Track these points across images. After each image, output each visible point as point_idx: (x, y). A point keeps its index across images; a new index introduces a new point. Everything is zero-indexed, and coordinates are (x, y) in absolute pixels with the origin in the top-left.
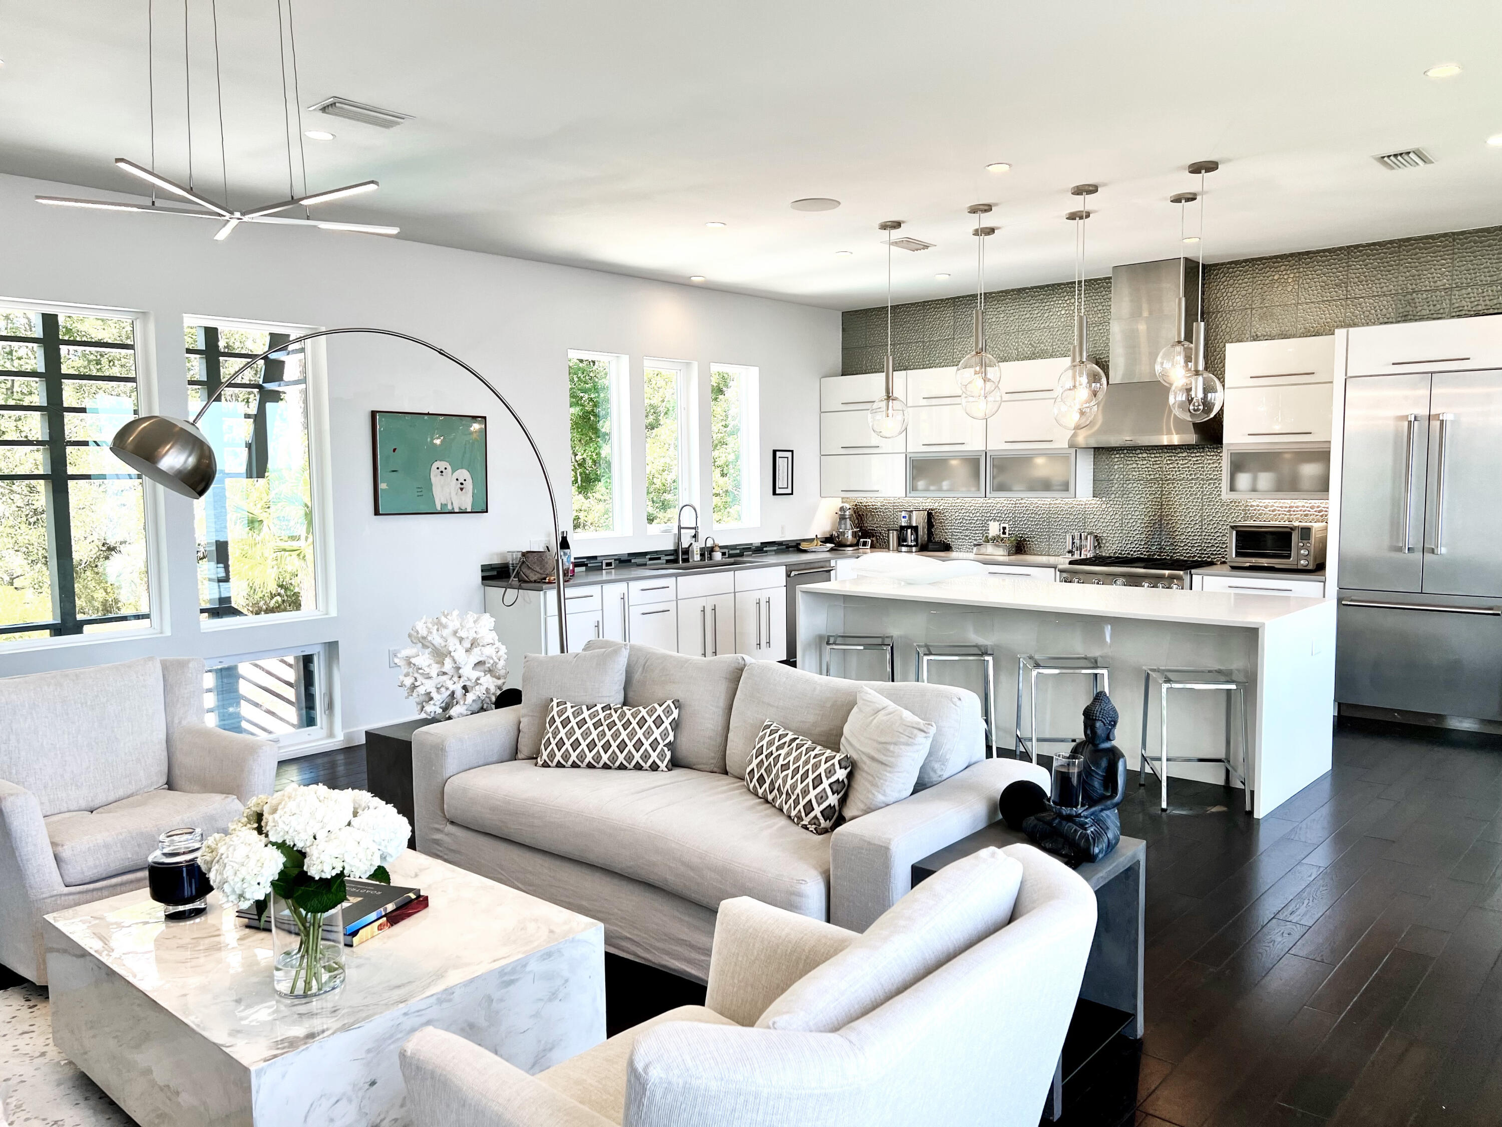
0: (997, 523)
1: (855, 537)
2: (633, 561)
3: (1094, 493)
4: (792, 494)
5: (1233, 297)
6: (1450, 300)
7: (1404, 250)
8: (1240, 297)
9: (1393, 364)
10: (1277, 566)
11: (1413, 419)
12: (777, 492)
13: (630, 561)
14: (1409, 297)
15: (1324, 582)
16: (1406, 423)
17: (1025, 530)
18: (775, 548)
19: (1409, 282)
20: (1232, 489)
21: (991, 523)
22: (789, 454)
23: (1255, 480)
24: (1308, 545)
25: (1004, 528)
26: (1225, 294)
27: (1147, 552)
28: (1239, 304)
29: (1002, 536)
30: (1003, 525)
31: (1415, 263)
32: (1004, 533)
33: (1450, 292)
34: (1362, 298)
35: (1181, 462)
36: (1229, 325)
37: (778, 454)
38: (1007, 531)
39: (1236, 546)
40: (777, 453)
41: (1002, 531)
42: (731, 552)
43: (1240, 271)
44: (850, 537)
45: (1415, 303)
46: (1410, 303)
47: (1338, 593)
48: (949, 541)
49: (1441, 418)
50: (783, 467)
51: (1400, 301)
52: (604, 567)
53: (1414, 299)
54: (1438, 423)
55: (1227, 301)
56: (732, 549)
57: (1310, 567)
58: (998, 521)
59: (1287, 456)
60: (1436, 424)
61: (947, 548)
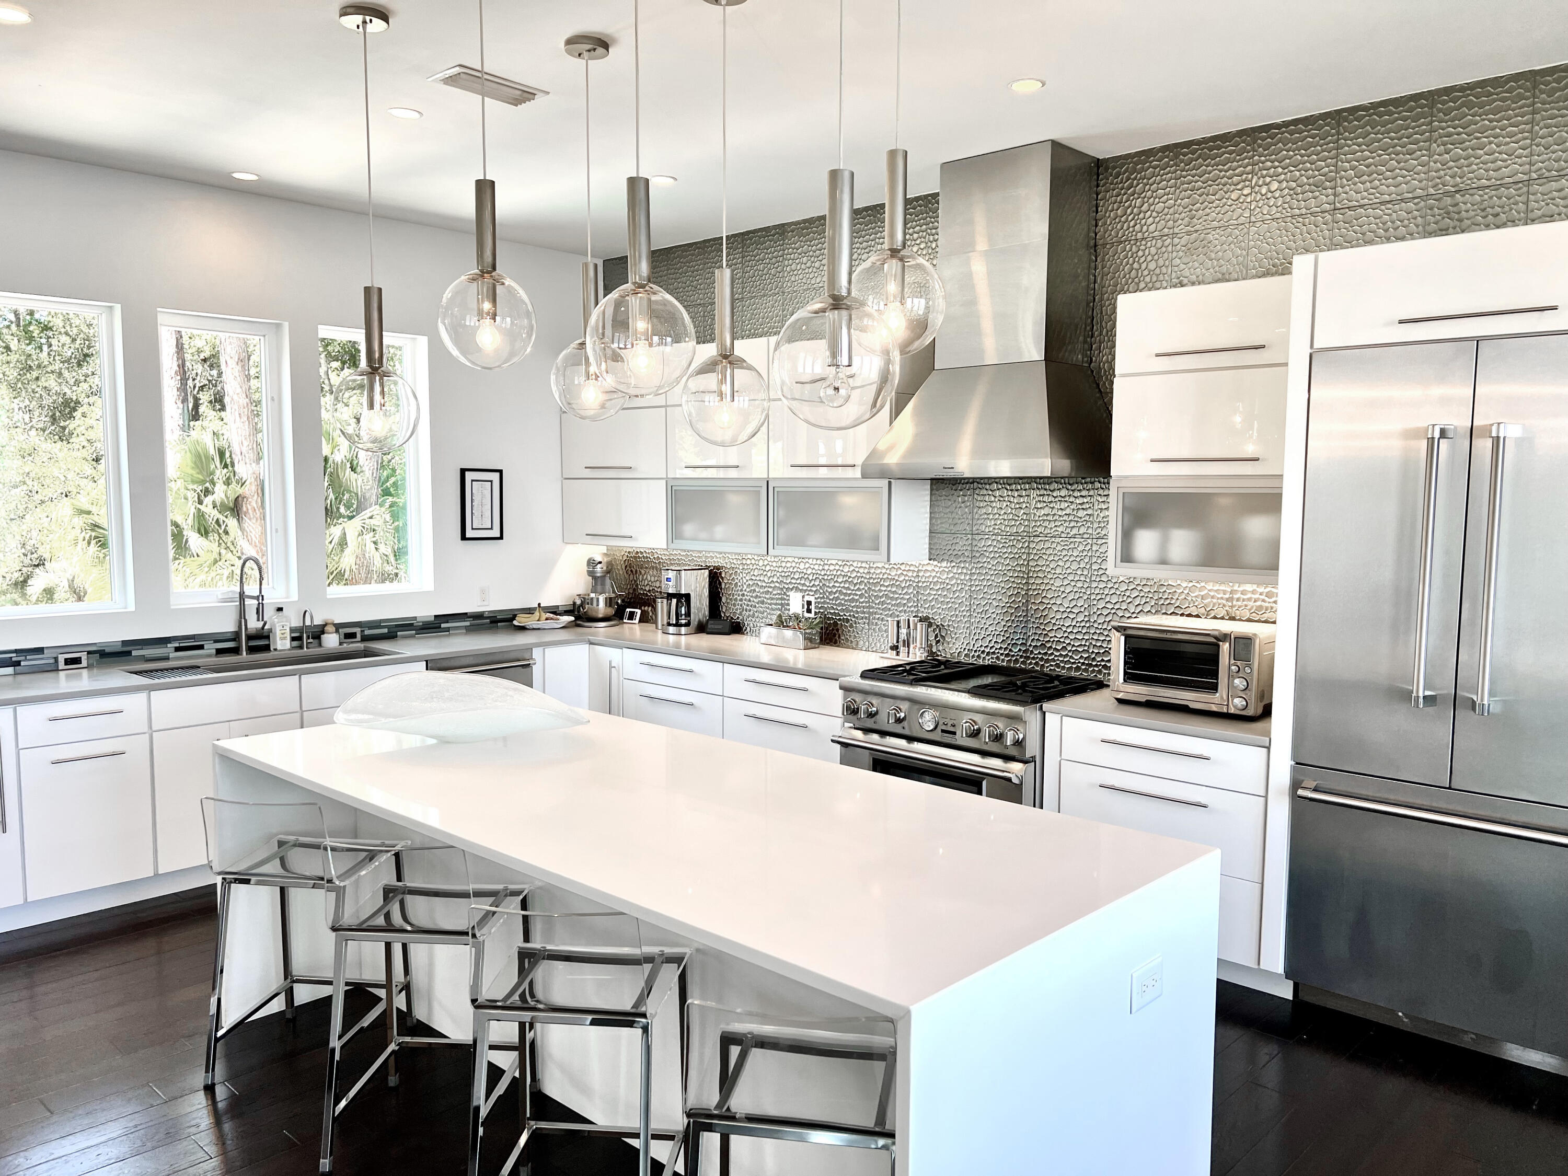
0: (800, 595)
1: (610, 606)
2: (134, 653)
3: (930, 553)
4: (501, 538)
5: (1141, 216)
6: (1526, 203)
7: (1440, 110)
8: (1154, 214)
9: (1401, 322)
10: (1193, 705)
11: (1437, 435)
12: (468, 535)
13: (129, 653)
14: (1448, 200)
15: (1268, 748)
16: (1424, 444)
17: (834, 608)
18: (468, 624)
19: (1449, 172)
20: (1127, 557)
21: (792, 594)
22: (495, 477)
23: (1164, 544)
24: (1248, 670)
25: (809, 603)
26: (1129, 211)
27: (1007, 655)
28: (1152, 228)
29: (807, 615)
30: (807, 598)
31: (1459, 134)
32: (809, 611)
33: (1525, 189)
34: (1361, 206)
35: (1057, 506)
36: (1136, 266)
37: (469, 476)
38: (813, 607)
39: (1126, 663)
40: (467, 473)
41: (806, 607)
42: (367, 632)
43: (1155, 168)
44: (602, 604)
45: (1459, 213)
46: (1448, 213)
47: (1294, 770)
48: (740, 618)
49: (1494, 434)
50: (483, 496)
51: (1431, 209)
52: (61, 665)
53: (1456, 205)
54: (1489, 443)
55: (1132, 224)
56: (370, 628)
57: (1250, 712)
58: (801, 591)
59: (1223, 501)
60: (1484, 446)
61: (736, 628)
